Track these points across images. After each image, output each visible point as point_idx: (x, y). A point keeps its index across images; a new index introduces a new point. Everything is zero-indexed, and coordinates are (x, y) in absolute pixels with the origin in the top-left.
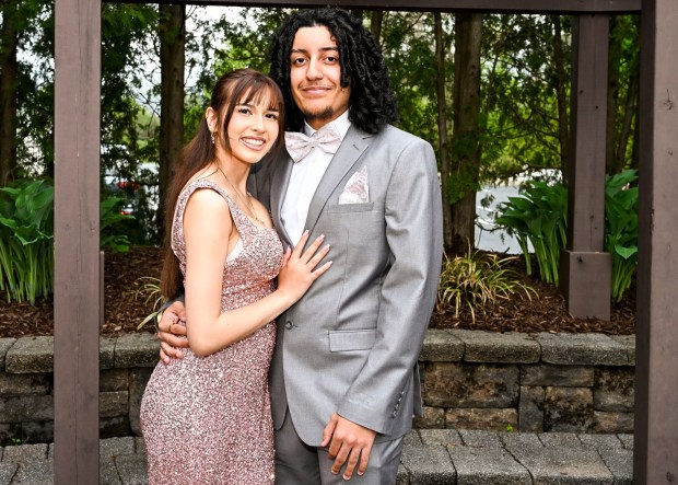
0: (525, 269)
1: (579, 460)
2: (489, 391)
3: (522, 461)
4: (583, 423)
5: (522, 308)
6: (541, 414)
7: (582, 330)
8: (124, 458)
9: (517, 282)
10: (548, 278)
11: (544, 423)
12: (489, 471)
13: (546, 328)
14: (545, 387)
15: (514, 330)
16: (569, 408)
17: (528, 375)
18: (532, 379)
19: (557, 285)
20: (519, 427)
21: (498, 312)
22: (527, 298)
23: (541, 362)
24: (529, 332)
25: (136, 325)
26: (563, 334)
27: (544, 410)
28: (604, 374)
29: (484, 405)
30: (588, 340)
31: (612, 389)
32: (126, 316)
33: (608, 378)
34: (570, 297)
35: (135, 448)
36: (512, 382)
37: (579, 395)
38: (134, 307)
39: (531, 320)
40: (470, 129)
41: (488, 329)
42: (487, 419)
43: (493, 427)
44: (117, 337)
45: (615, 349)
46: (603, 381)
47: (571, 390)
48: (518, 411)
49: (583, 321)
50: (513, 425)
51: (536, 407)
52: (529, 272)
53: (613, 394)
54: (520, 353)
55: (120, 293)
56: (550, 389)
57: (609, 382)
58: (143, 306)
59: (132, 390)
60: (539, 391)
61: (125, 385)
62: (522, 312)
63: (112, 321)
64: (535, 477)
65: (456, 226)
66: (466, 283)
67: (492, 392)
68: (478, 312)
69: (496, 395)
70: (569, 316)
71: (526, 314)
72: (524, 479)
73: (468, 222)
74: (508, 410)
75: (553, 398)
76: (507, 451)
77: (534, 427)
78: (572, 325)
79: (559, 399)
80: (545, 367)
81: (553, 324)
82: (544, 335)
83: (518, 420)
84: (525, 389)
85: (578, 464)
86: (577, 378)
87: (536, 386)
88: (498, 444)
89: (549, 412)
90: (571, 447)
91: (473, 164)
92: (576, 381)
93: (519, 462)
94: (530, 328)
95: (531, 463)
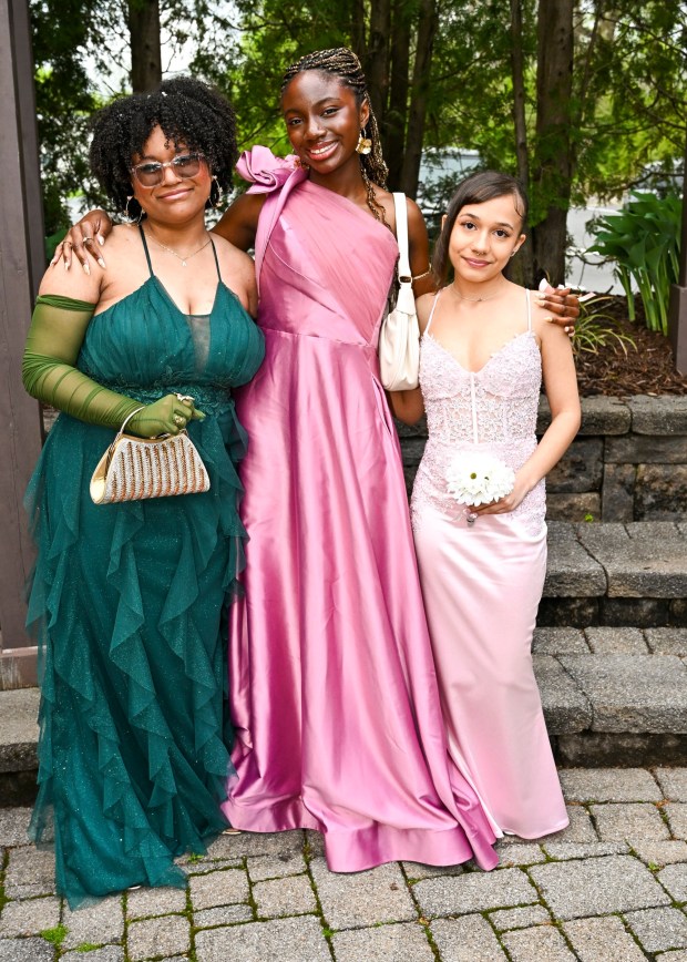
0: (627, 314)
1: (671, 553)
2: (562, 471)
3: (597, 557)
4: (685, 508)
5: (615, 364)
6: (630, 499)
9: (610, 331)
10: (654, 324)
11: (635, 511)
13: (644, 390)
14: (636, 465)
15: (601, 393)
16: (667, 490)
17: (615, 450)
18: (619, 455)
19: (665, 334)
20: (601, 516)
21: (581, 370)
22: (623, 351)
23: (631, 433)
24: (620, 395)
26: (666, 397)
27: (635, 493)
29: (557, 489)
34: (679, 349)
36: (593, 458)
37: (680, 474)
39: (626, 380)
40: (557, 122)
42: (561, 507)
43: (568, 517)
47: (670, 467)
48: (601, 496)
50: (594, 514)
51: (623, 491)
52: (632, 318)
54: (603, 421)
56: (642, 467)
60: (628, 470)
64: (610, 574)
65: (538, 258)
67: (567, 472)
70: (677, 374)
71: (619, 371)
72: (596, 576)
73: (555, 253)
74: (588, 495)
75: (646, 479)
76: (581, 544)
77: (621, 515)
78: (680, 385)
79: (654, 479)
80: (636, 439)
81: (654, 385)
82: (639, 398)
83: (601, 507)
84: (609, 468)
85: (668, 557)
86: (678, 452)
87: (624, 463)
88: (571, 536)
89: (641, 497)
90: (665, 538)
91: (561, 172)
92: (677, 456)
93: (593, 557)
94: (622, 390)
95: (608, 557)
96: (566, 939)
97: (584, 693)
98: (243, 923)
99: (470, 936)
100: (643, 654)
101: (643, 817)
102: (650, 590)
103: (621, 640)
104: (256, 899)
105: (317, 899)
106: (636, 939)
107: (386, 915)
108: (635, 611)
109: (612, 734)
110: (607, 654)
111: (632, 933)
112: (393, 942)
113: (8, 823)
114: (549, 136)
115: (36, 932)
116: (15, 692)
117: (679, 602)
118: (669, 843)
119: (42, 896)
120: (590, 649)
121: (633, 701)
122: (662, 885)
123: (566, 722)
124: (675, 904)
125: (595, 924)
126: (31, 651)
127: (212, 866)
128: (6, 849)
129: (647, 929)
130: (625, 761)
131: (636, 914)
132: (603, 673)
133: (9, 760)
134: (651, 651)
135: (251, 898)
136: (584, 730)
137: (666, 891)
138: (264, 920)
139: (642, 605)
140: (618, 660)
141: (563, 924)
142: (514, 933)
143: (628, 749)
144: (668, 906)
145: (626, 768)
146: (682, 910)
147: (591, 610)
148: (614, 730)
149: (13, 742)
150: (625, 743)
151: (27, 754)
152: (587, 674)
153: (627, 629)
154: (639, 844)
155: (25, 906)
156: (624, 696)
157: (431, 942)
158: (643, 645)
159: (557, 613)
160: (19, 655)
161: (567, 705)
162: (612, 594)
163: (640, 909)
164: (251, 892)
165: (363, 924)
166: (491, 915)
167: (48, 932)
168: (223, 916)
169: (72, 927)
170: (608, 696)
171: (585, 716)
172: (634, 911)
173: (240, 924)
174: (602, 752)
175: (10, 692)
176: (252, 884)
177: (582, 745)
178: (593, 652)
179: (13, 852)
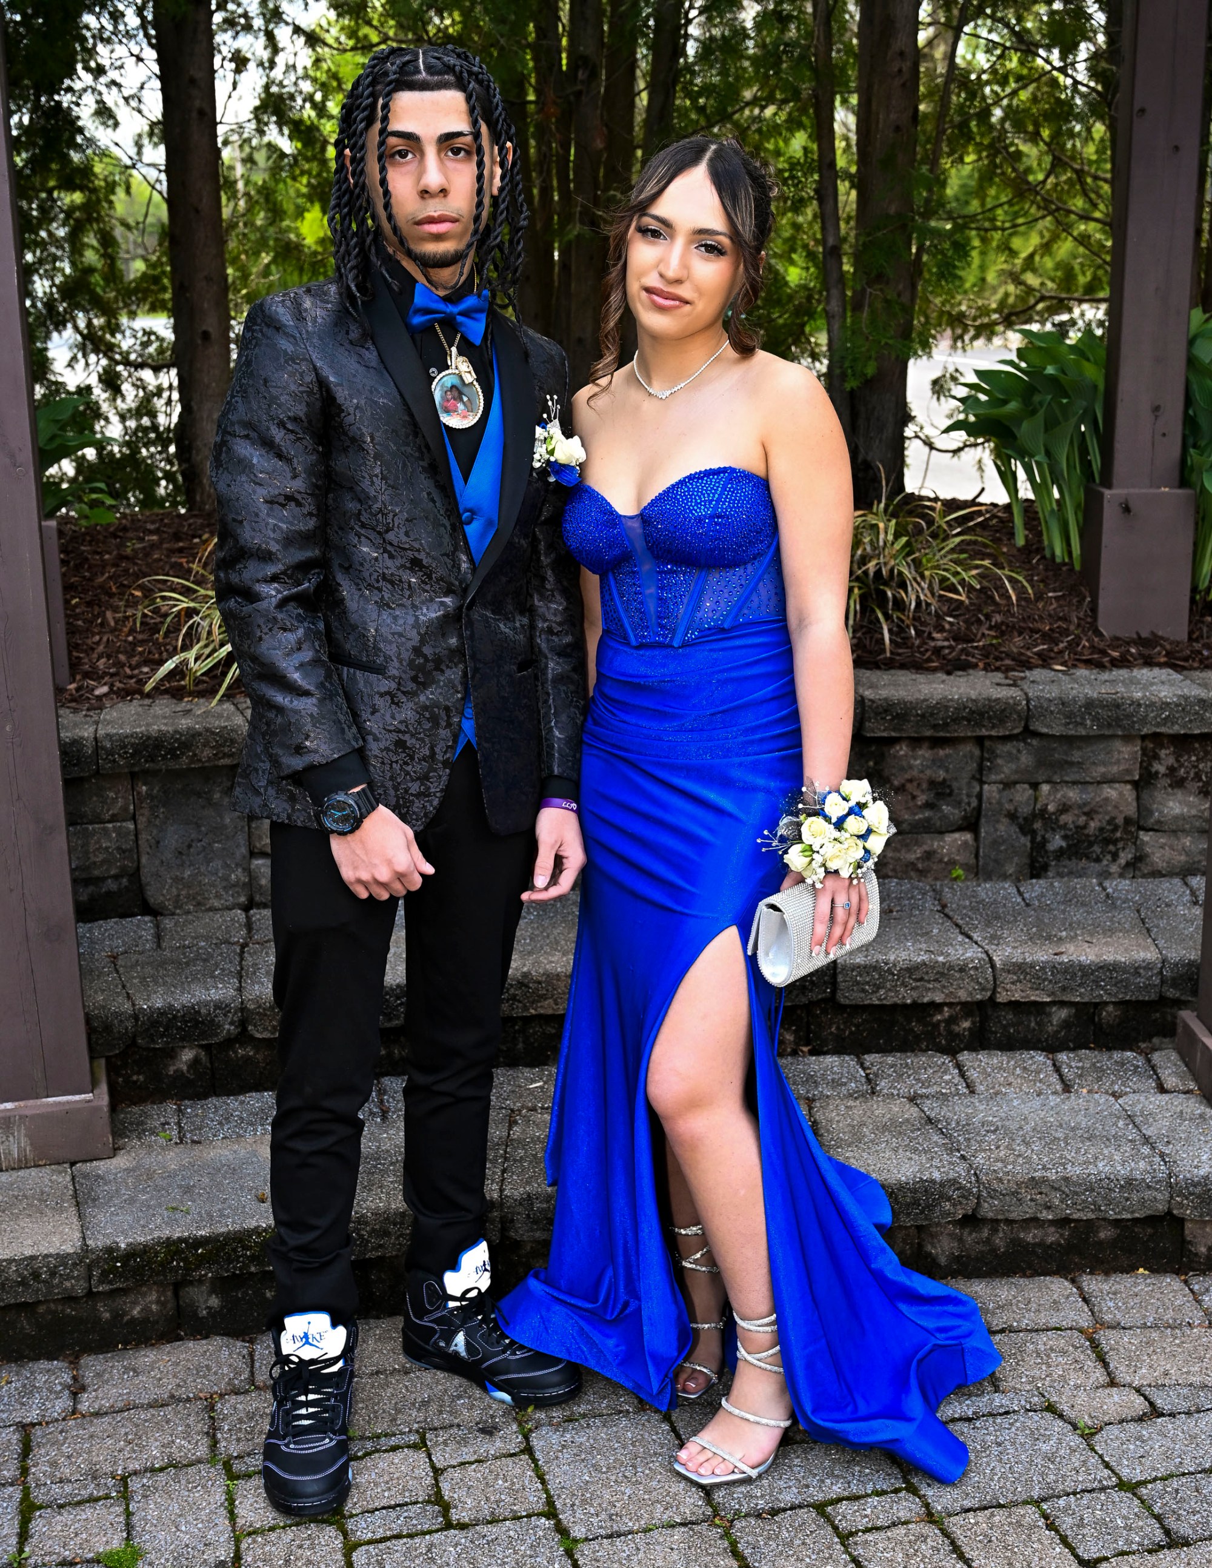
0: (1012, 535)
1: (1095, 929)
2: (914, 797)
3: (976, 936)
4: (1115, 856)
5: (997, 618)
6: (1025, 841)
7: (1122, 662)
8: (136, 956)
9: (986, 563)
10: (1058, 552)
11: (1033, 861)
12: (904, 955)
13: (1045, 661)
14: (1035, 786)
15: (975, 666)
16: (1085, 827)
17: (1000, 761)
18: (1007, 768)
19: (1077, 567)
20: (979, 870)
21: (941, 629)
22: (1009, 597)
23: (1028, 733)
24: (1006, 670)
25: (142, 683)
26: (1082, 672)
27: (1033, 833)
28: (1163, 753)
29: (906, 826)
30: (1133, 681)
31: (1179, 783)
32: (120, 665)
33: (1171, 761)
34: (1102, 593)
35: (158, 937)
36: (964, 775)
37: (1107, 799)
38: (134, 644)
39: (1016, 643)
41: (919, 667)
42: (912, 857)
43: (922, 873)
44: (101, 708)
45: (1186, 698)
46: (1160, 768)
47: (1091, 788)
48: (977, 838)
49: (1128, 643)
50: (966, 867)
51: (1014, 829)
52: (1020, 541)
53: (1179, 794)
54: (981, 714)
55: (102, 614)
56: (1045, 788)
57: (1172, 770)
58: (156, 643)
59: (142, 820)
60: (1022, 794)
61: (125, 809)
62: (996, 627)
63: (87, 675)
64: (999, 964)
65: (862, 440)
66: (871, 566)
67: (922, 799)
68: (898, 631)
69: (929, 805)
70: (1099, 634)
71: (1003, 631)
72: (976, 968)
73: (889, 432)
74: (957, 835)
75: (1051, 808)
76: (947, 916)
77: (1011, 869)
78: (1103, 653)
79: (1064, 808)
80: (1035, 742)
81: (1061, 652)
82: (1038, 674)
83: (977, 856)
84: (990, 791)
85: (1092, 935)
86: (1104, 764)
87: (1015, 783)
88: (930, 904)
89: (1043, 837)
90: (1083, 904)
91: (899, 295)
92: (1102, 769)
93: (970, 937)
94: (1008, 662)
95: (993, 937)
96: (953, 1543)
97: (963, 1157)
98: (430, 1532)
99: (797, 1542)
100: (1055, 1093)
101: (1064, 1353)
102: (1064, 989)
103: (1018, 1071)
104: (447, 1494)
105: (547, 1491)
106: (1064, 1541)
107: (660, 1514)
108: (1037, 1023)
109: (1009, 1222)
110: (996, 1094)
111: (1057, 1531)
112: (675, 1556)
113: (24, 1386)
114: (879, 234)
115: (91, 1555)
116: (21, 1173)
117: (1110, 1008)
118: (1107, 1391)
119: (93, 1500)
120: (968, 1086)
121: (1044, 1168)
122: (1101, 1456)
123: (937, 1203)
124: (1123, 1485)
125: (997, 1519)
126: (48, 1105)
127: (369, 1445)
128: (25, 1429)
129: (1081, 1524)
130: (1030, 1266)
131: (1062, 1502)
132: (991, 1123)
133: (23, 1283)
134: (1067, 1088)
135: (439, 1493)
136: (965, 1216)
137: (1107, 1466)
138: (463, 1527)
139: (1050, 1015)
140: (1015, 1103)
141: (946, 1521)
142: (869, 1537)
143: (1035, 1245)
144: (1113, 1487)
145: (1032, 1276)
146: (1135, 1494)
147: (966, 1024)
148: (1013, 1216)
149: (28, 1252)
150: (1030, 1236)
151: (53, 1273)
152: (966, 1127)
153: (1025, 1055)
154: (1061, 1394)
155: (66, 1516)
156: (1028, 1160)
157: (736, 1554)
158: (1054, 1079)
159: (912, 1030)
160: (28, 1112)
161: (936, 1175)
162: (1002, 998)
163: (1068, 1495)
164: (437, 1484)
165: (624, 1529)
166: (829, 1509)
167: (110, 1555)
168: (398, 1523)
169: (148, 1546)
170: (1003, 1161)
171: (966, 1193)
172: (1059, 1497)
173: (424, 1533)
174: (994, 1250)
175: (15, 1174)
176: (437, 1472)
177: (961, 1240)
178: (972, 1092)
179: (38, 1431)
